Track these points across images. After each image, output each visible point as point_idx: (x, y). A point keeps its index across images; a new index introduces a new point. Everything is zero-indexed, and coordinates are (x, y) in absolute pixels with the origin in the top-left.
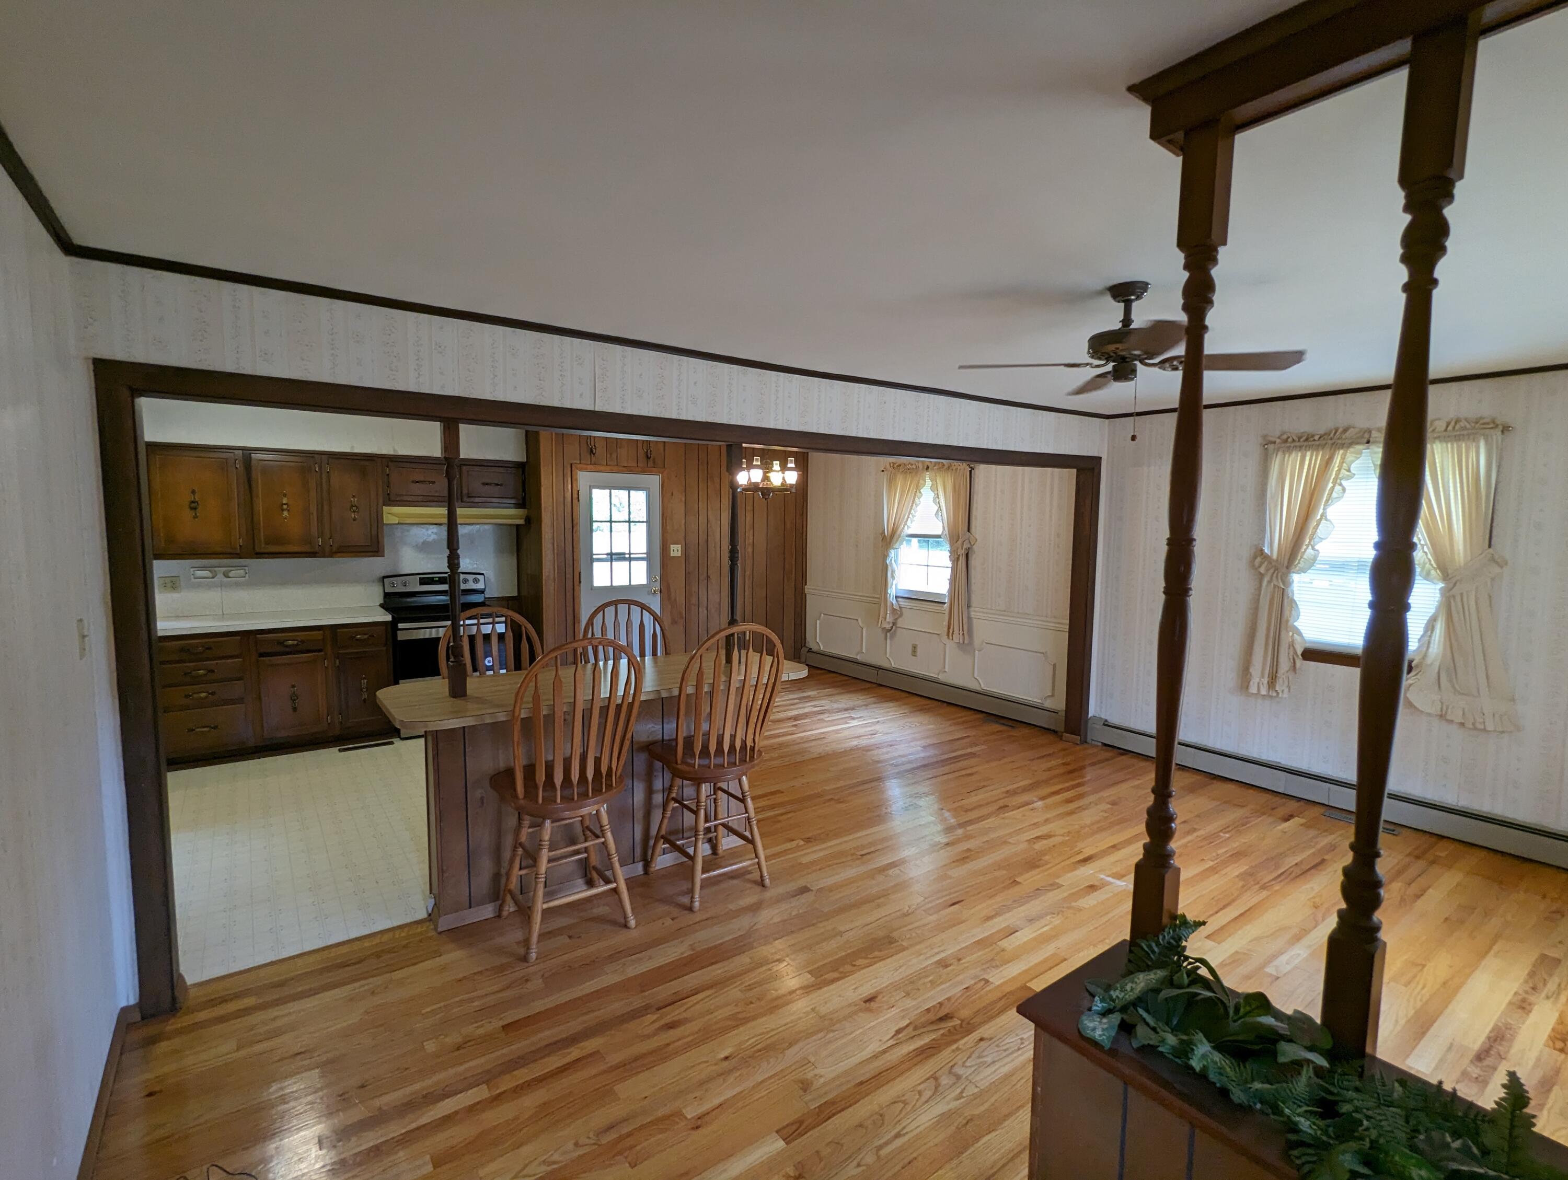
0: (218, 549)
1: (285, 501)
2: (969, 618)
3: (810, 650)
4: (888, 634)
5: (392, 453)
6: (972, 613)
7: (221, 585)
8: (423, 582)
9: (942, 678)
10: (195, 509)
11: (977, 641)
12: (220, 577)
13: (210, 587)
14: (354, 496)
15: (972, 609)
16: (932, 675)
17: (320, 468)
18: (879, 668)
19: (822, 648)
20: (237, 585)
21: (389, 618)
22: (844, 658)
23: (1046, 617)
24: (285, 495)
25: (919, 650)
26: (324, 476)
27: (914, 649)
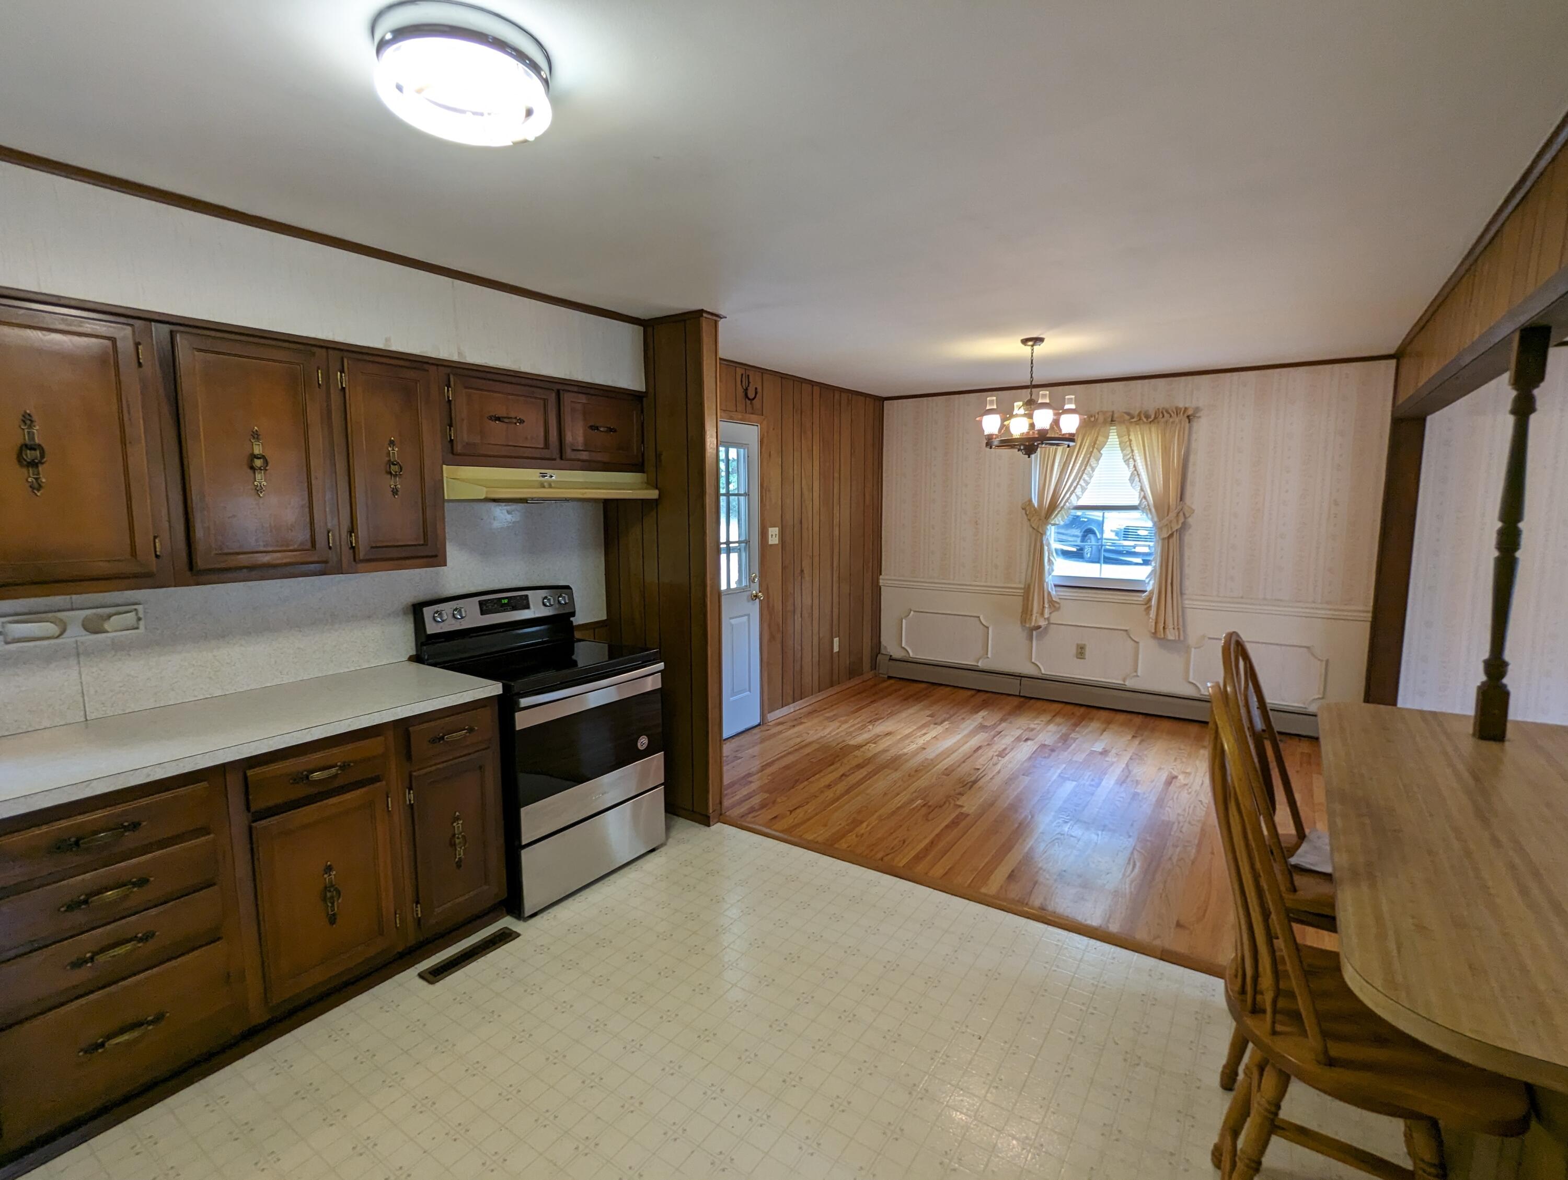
0: (103, 567)
1: (257, 450)
2: (1183, 608)
3: (891, 659)
4: (1034, 633)
5: (455, 358)
6: (1186, 602)
7: (79, 653)
8: (485, 608)
9: (1130, 684)
10: (34, 464)
11: (1192, 639)
12: (75, 633)
13: (49, 659)
14: (392, 443)
15: (1185, 597)
16: (1116, 680)
17: (327, 377)
18: (1021, 676)
19: (911, 655)
20: (118, 648)
21: (493, 688)
22: (957, 666)
23: (1314, 602)
24: (256, 436)
25: (1087, 652)
26: (335, 397)
27: (1080, 650)
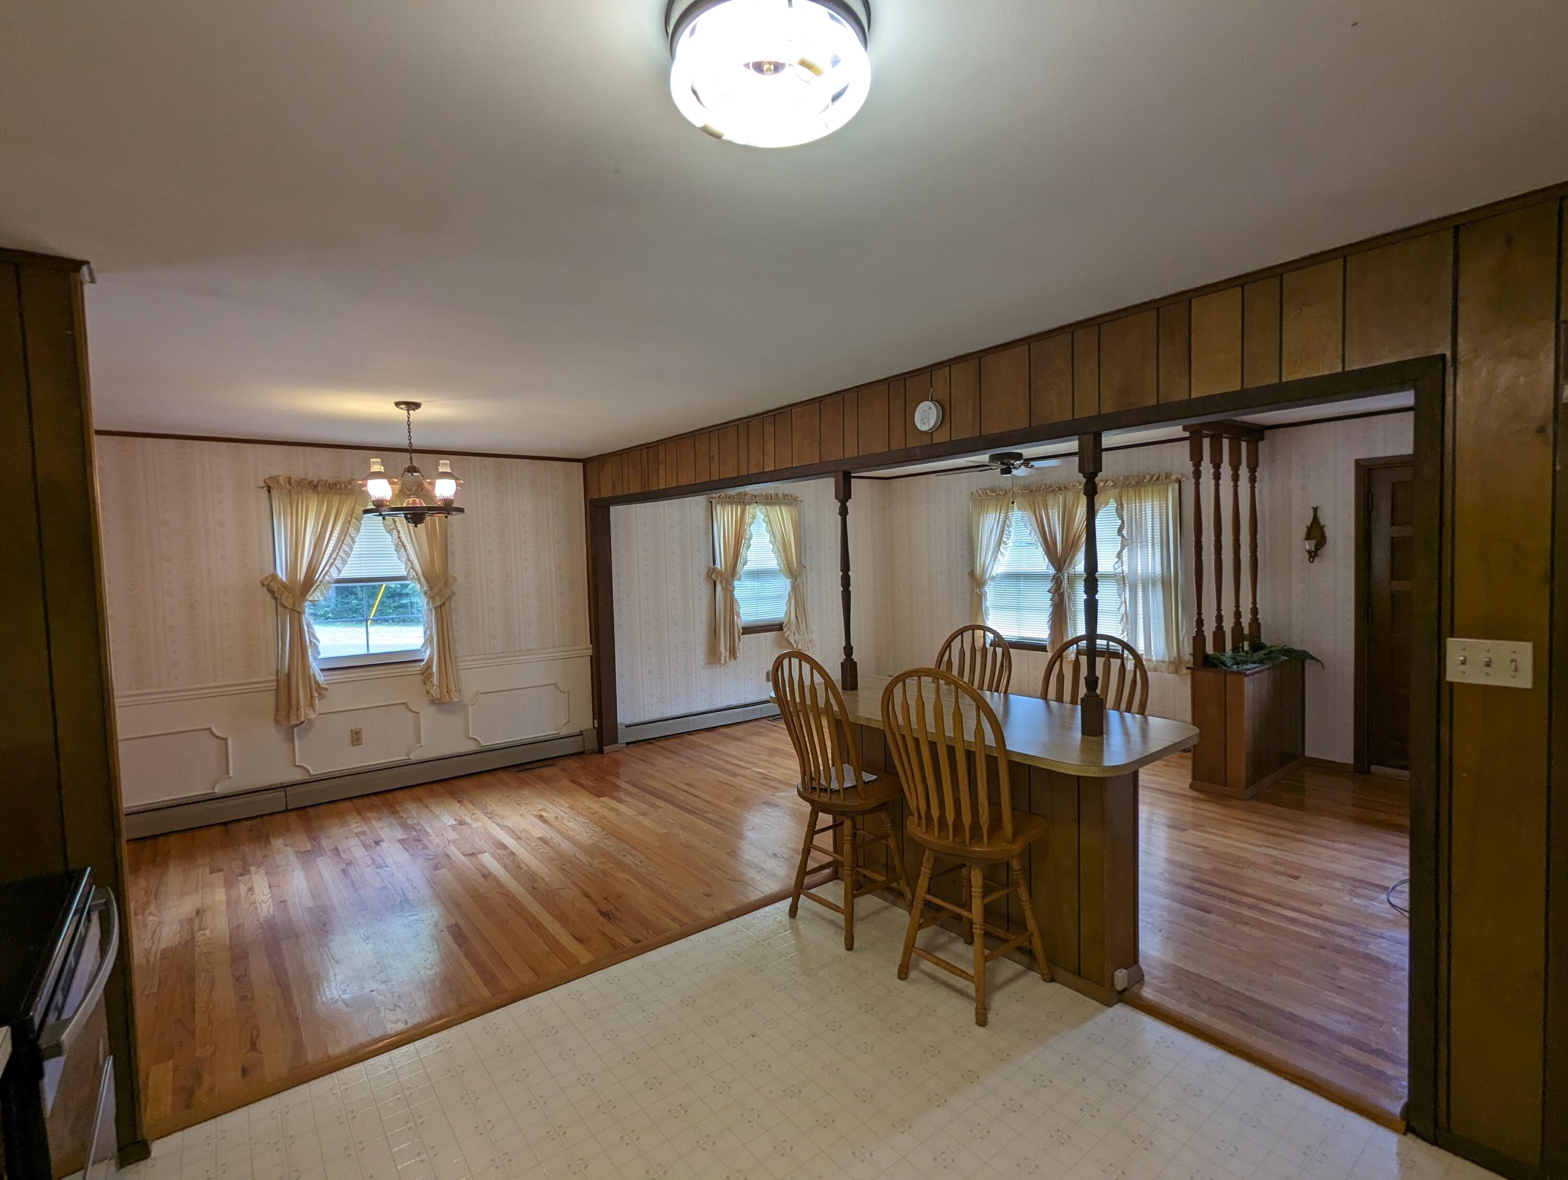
4: (295, 730)
9: (415, 756)
11: (468, 698)
16: (400, 757)
25: (364, 736)
27: (355, 737)
